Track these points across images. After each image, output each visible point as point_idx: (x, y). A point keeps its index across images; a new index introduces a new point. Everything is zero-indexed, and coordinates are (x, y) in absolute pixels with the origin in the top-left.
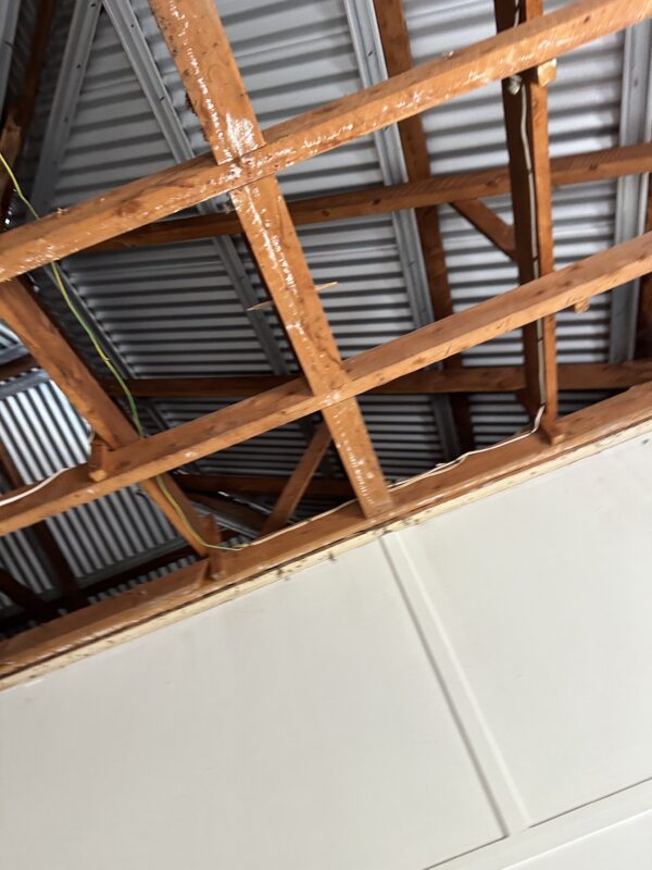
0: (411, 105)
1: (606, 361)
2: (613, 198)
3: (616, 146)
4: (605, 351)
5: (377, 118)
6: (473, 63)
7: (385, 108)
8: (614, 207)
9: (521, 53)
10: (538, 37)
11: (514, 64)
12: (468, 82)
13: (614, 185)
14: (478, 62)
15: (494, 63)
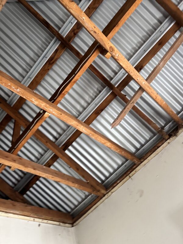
0: (16, 90)
1: (13, 188)
2: (46, 152)
3: (54, 143)
4: (15, 185)
5: (6, 84)
6: (35, 98)
7: (9, 84)
8: (44, 154)
9: (46, 106)
10: (51, 107)
11: (43, 107)
12: (31, 99)
13: (48, 149)
14: (37, 98)
15: (39, 102)
